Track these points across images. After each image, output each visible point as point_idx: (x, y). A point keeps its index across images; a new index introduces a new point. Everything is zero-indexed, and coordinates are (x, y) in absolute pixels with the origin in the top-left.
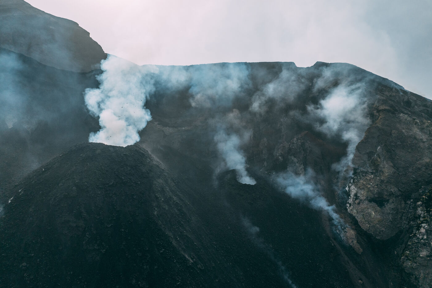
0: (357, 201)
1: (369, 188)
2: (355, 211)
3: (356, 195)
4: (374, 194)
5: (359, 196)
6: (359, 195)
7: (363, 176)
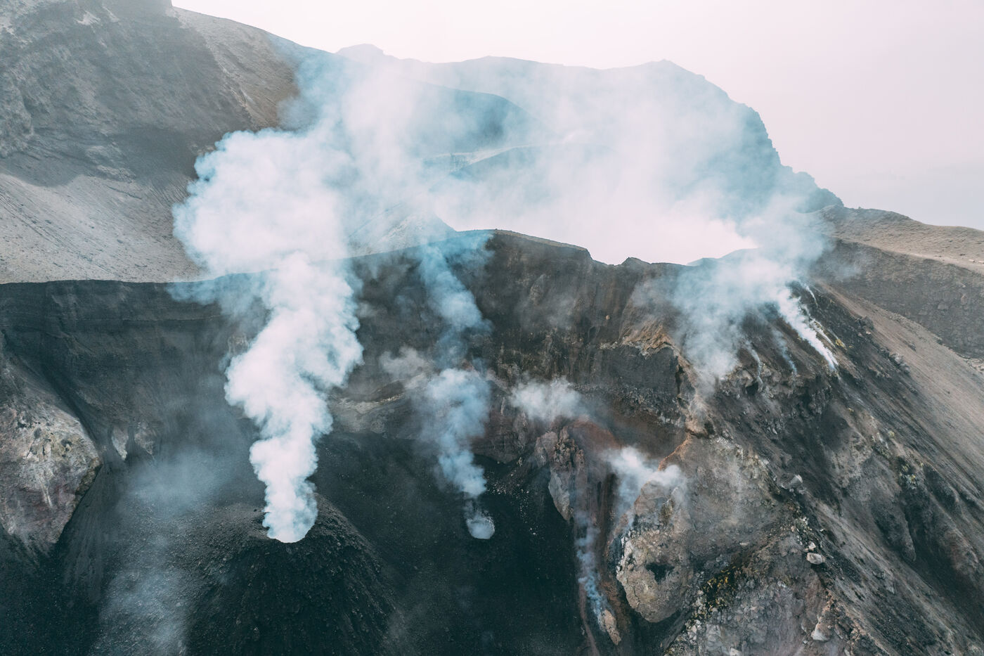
0: (630, 567)
1: (649, 549)
2: (625, 580)
3: (631, 556)
4: (655, 558)
5: (634, 559)
6: (634, 556)
7: (645, 530)
